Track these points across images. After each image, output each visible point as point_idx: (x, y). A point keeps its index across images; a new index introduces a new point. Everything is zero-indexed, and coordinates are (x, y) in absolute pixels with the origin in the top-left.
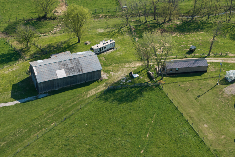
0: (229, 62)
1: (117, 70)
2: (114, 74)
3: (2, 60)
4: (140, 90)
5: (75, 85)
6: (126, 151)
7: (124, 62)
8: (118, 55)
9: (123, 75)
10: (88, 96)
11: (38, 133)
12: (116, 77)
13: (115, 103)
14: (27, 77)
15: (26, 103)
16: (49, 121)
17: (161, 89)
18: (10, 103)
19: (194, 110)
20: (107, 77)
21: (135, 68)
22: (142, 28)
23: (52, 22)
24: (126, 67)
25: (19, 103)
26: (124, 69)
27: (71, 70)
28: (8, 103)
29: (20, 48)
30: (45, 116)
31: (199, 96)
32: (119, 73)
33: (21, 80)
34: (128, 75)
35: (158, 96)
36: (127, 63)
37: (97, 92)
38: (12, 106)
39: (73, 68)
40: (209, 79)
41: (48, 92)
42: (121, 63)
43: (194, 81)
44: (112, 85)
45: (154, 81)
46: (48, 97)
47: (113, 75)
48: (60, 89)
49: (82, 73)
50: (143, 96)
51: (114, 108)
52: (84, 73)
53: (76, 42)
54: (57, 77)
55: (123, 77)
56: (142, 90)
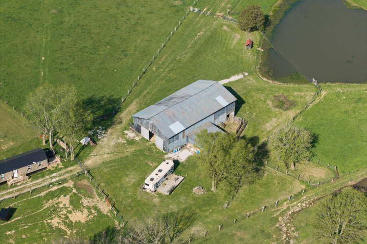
1: (117, 147)
2: (118, 141)
7: (114, 161)
8: (131, 176)
10: (134, 102)
12: (114, 136)
20: (127, 134)
21: (91, 154)
24: (107, 154)
26: (107, 151)
32: (112, 143)
34: (97, 142)
36: (108, 161)
37: (127, 110)
42: (118, 160)
44: (113, 123)
47: (120, 139)
55: (103, 138)
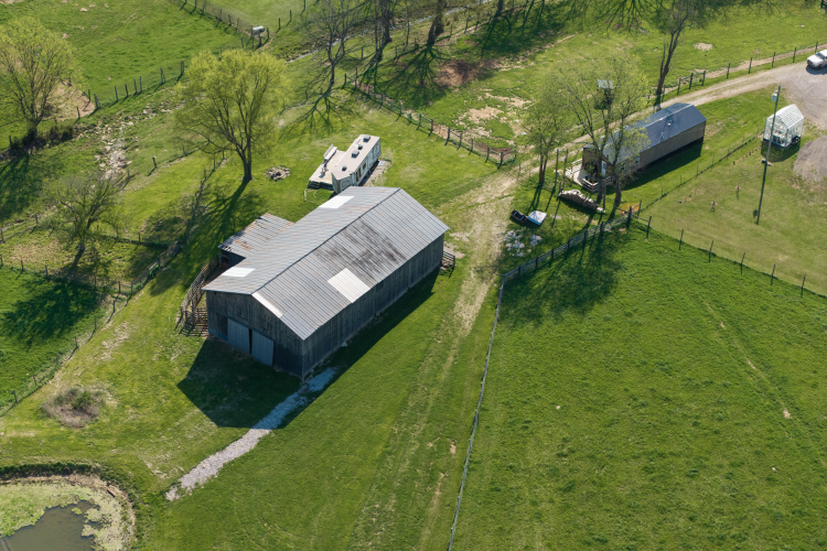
0: (727, 94)
1: (464, 221)
2: (467, 234)
3: (37, 324)
4: (594, 252)
5: (386, 311)
6: (748, 430)
7: (459, 192)
9: (496, 230)
10: (467, 326)
11: (438, 493)
12: (480, 242)
13: (569, 315)
14: (198, 346)
15: (292, 424)
16: (431, 445)
17: (647, 230)
18: (237, 444)
19: (785, 253)
21: (511, 198)
22: (390, 78)
23: (68, 149)
24: (478, 204)
25: (267, 432)
26: (481, 210)
27: (368, 262)
28: (228, 448)
29: (61, 265)
30: (406, 437)
31: (756, 213)
32: (478, 227)
33: (192, 361)
34: (511, 222)
35: (660, 252)
36: (472, 191)
37: (478, 305)
38: (251, 451)
39: (368, 254)
40: (731, 159)
41: (325, 362)
42: (452, 197)
43: (701, 176)
45: (602, 214)
46: (342, 377)
47: (466, 240)
48: (353, 339)
49: (404, 262)
50: (620, 268)
51: (583, 331)
52: (408, 258)
53: (238, 183)
54: (347, 300)
55: (504, 234)
56: (599, 250)
